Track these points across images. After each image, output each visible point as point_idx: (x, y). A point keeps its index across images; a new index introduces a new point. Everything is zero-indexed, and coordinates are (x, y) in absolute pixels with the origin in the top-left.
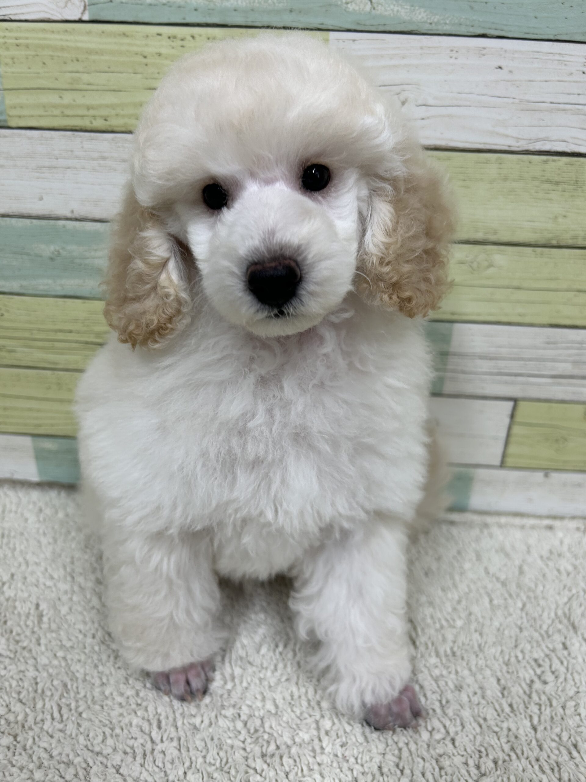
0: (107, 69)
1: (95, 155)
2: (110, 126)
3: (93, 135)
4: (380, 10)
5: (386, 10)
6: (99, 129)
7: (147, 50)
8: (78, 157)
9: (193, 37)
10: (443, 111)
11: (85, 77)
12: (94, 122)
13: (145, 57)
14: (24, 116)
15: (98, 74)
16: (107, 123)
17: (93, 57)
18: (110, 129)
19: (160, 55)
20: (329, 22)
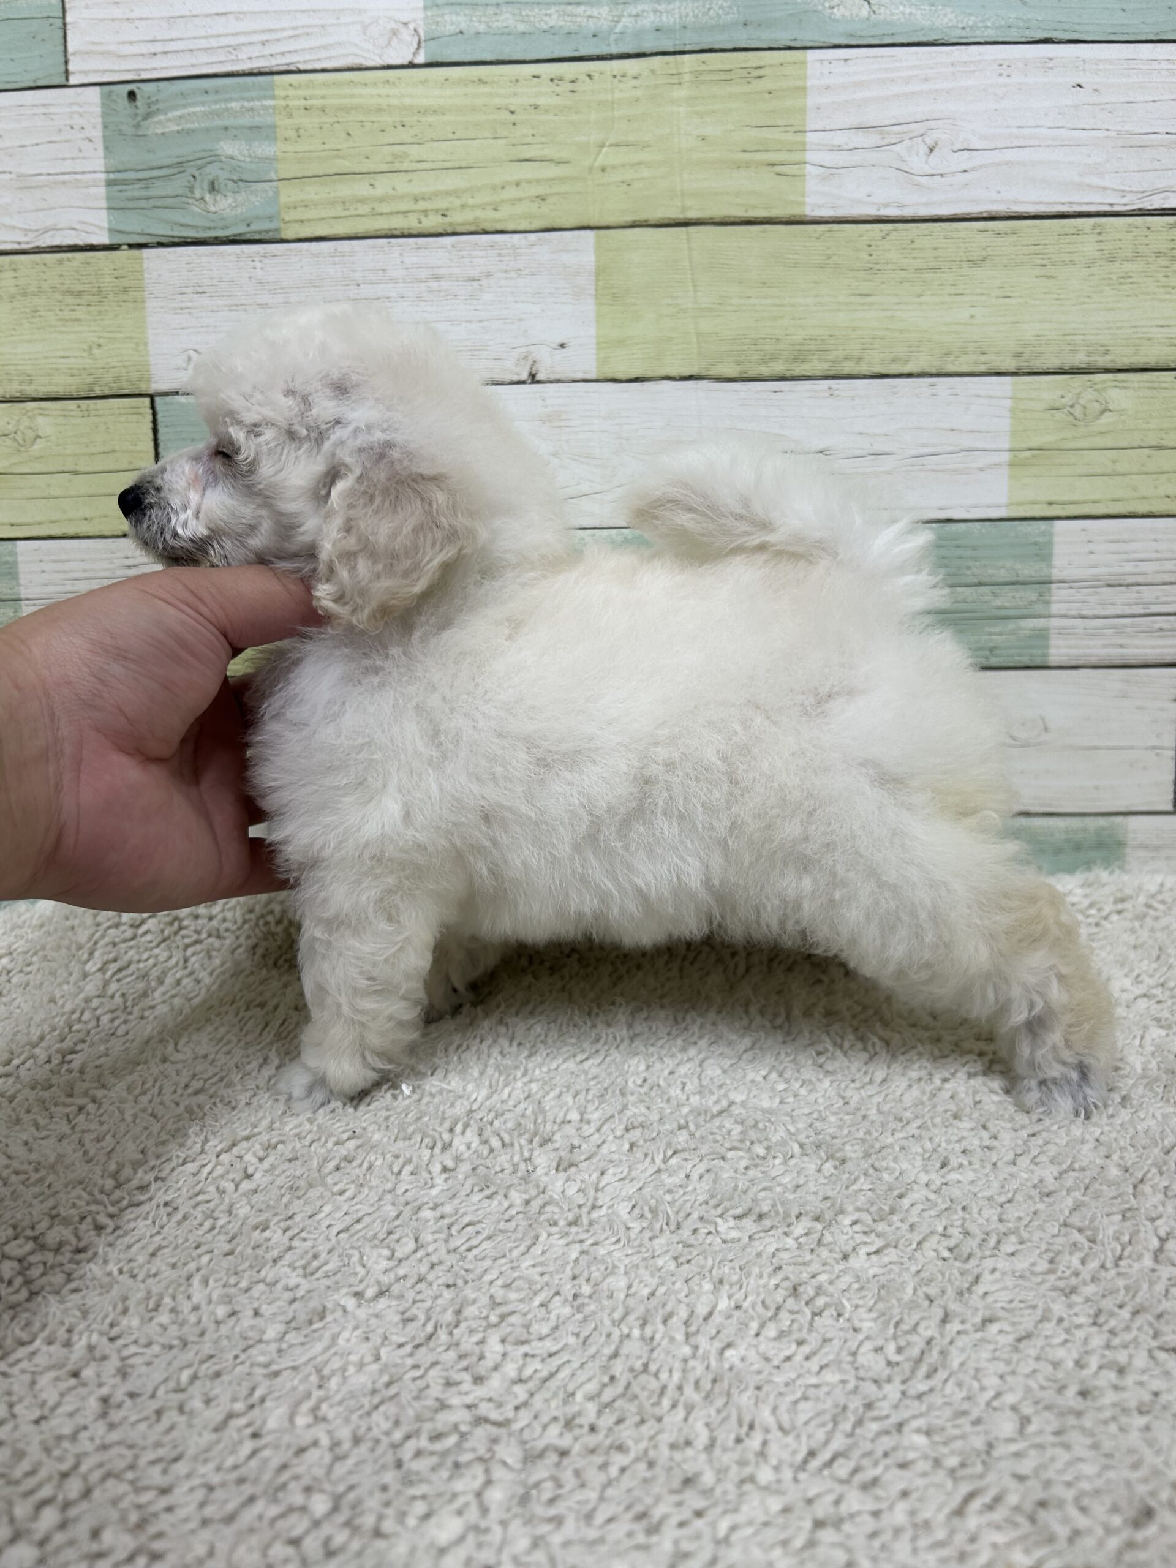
0: (451, 136)
1: (423, 274)
2: (451, 224)
3: (421, 240)
4: (883, 14)
5: (892, 14)
6: (433, 231)
7: (515, 102)
8: (394, 280)
9: (589, 76)
10: (997, 156)
11: (414, 151)
12: (423, 219)
13: (512, 112)
14: (309, 220)
15: (436, 144)
16: (447, 220)
17: (430, 119)
18: (449, 230)
19: (536, 107)
20: (807, 37)
